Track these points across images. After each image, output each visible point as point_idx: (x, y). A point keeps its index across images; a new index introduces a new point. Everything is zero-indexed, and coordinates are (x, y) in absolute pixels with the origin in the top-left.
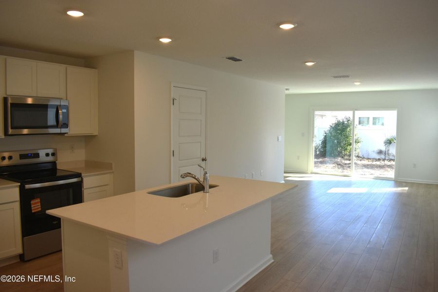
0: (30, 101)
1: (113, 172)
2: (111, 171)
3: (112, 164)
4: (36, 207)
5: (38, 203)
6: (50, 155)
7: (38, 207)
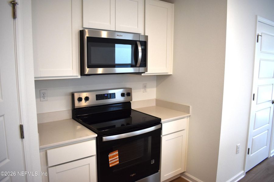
0: (104, 35)
1: (190, 116)
2: (189, 115)
3: (189, 107)
4: (114, 161)
5: (115, 156)
6: (126, 95)
7: (116, 160)
